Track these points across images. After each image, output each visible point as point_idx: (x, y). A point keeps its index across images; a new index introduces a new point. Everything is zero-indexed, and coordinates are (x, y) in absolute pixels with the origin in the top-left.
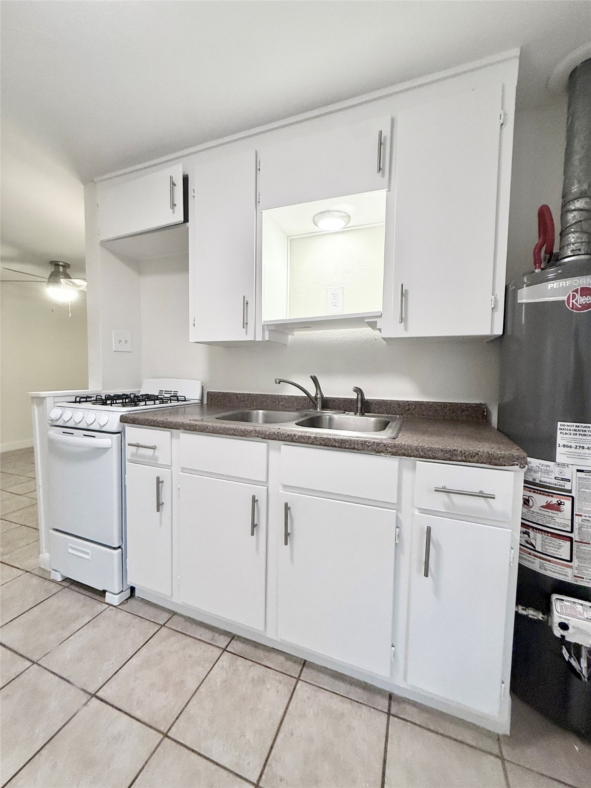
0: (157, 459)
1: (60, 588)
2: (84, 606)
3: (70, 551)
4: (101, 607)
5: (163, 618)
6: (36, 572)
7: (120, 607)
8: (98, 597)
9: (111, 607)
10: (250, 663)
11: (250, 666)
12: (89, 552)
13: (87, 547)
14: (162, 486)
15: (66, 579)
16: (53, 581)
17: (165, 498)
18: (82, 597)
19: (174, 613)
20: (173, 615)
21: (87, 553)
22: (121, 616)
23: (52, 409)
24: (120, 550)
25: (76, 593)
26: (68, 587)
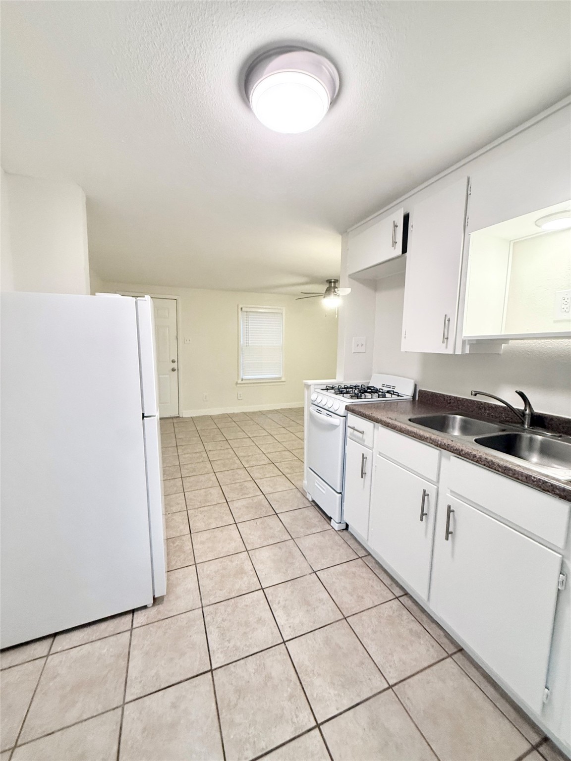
0: (364, 441)
1: (310, 505)
2: (319, 521)
3: (316, 484)
4: (327, 527)
5: (362, 553)
6: (301, 490)
7: (338, 532)
8: (327, 520)
9: (333, 530)
10: (413, 618)
11: (413, 621)
12: (325, 489)
13: (324, 485)
14: (366, 461)
15: (313, 501)
16: (307, 499)
17: (368, 470)
18: (320, 516)
19: (370, 554)
20: (369, 555)
21: (324, 490)
22: (337, 538)
23: (313, 393)
24: (340, 495)
25: (317, 513)
26: (314, 506)
